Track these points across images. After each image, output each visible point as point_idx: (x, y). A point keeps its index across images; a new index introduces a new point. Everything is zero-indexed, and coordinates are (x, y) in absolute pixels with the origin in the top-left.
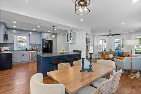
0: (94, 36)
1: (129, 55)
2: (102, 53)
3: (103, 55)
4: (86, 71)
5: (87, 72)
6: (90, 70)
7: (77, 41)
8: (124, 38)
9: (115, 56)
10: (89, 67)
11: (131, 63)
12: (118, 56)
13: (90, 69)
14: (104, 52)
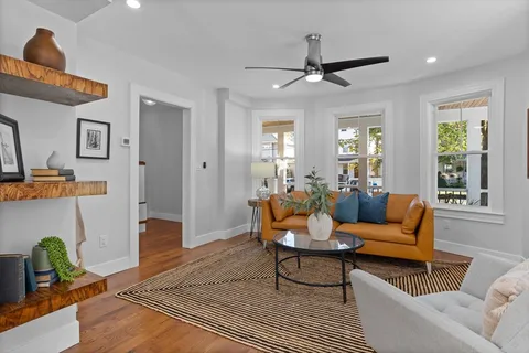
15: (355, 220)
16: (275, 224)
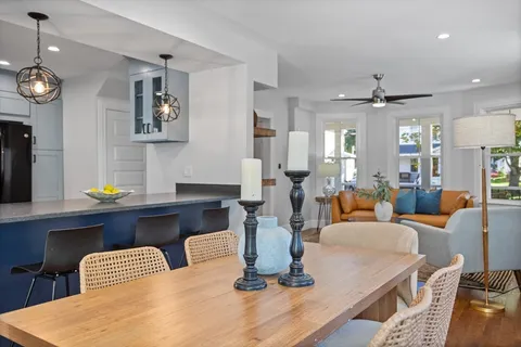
0: (292, 103)
1: (467, 202)
2: (339, 199)
3: (342, 212)
4: (268, 282)
5: (277, 287)
6: (294, 277)
7: (196, 127)
8: (441, 116)
9: (401, 214)
10: (290, 259)
11: (485, 235)
12: (416, 213)
13: (292, 269)
14: (348, 196)
15: (413, 211)
16: (344, 216)
